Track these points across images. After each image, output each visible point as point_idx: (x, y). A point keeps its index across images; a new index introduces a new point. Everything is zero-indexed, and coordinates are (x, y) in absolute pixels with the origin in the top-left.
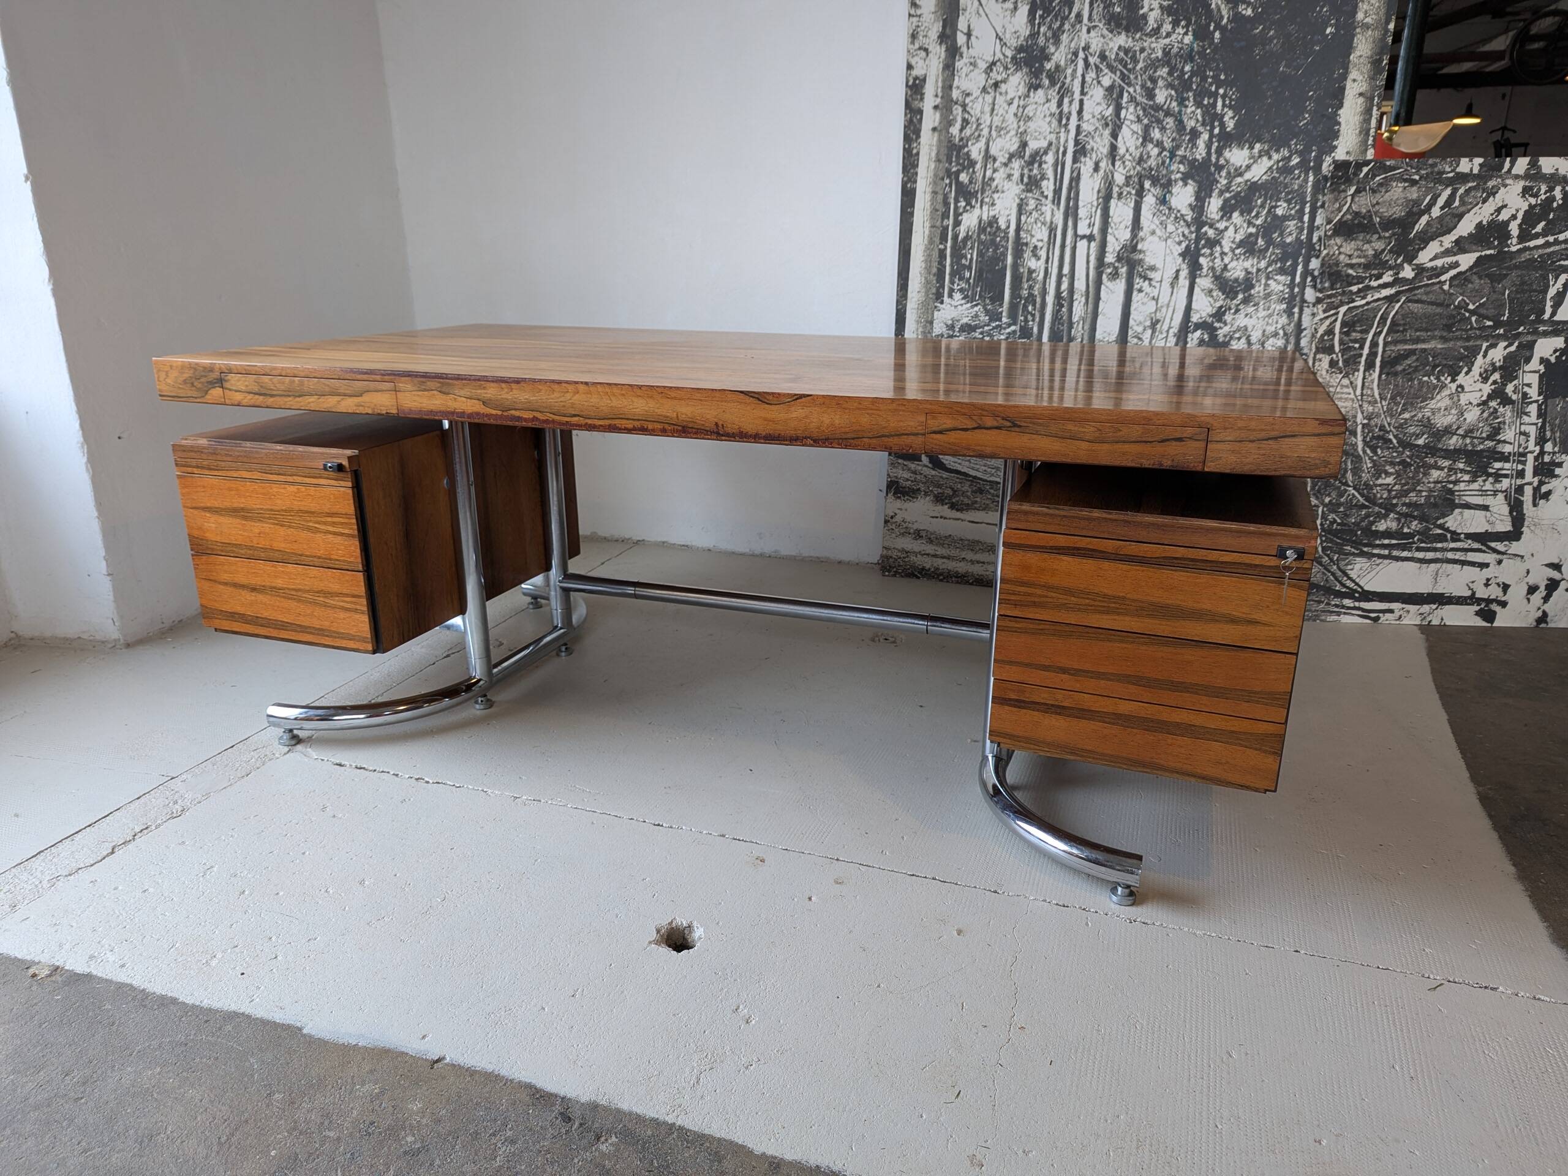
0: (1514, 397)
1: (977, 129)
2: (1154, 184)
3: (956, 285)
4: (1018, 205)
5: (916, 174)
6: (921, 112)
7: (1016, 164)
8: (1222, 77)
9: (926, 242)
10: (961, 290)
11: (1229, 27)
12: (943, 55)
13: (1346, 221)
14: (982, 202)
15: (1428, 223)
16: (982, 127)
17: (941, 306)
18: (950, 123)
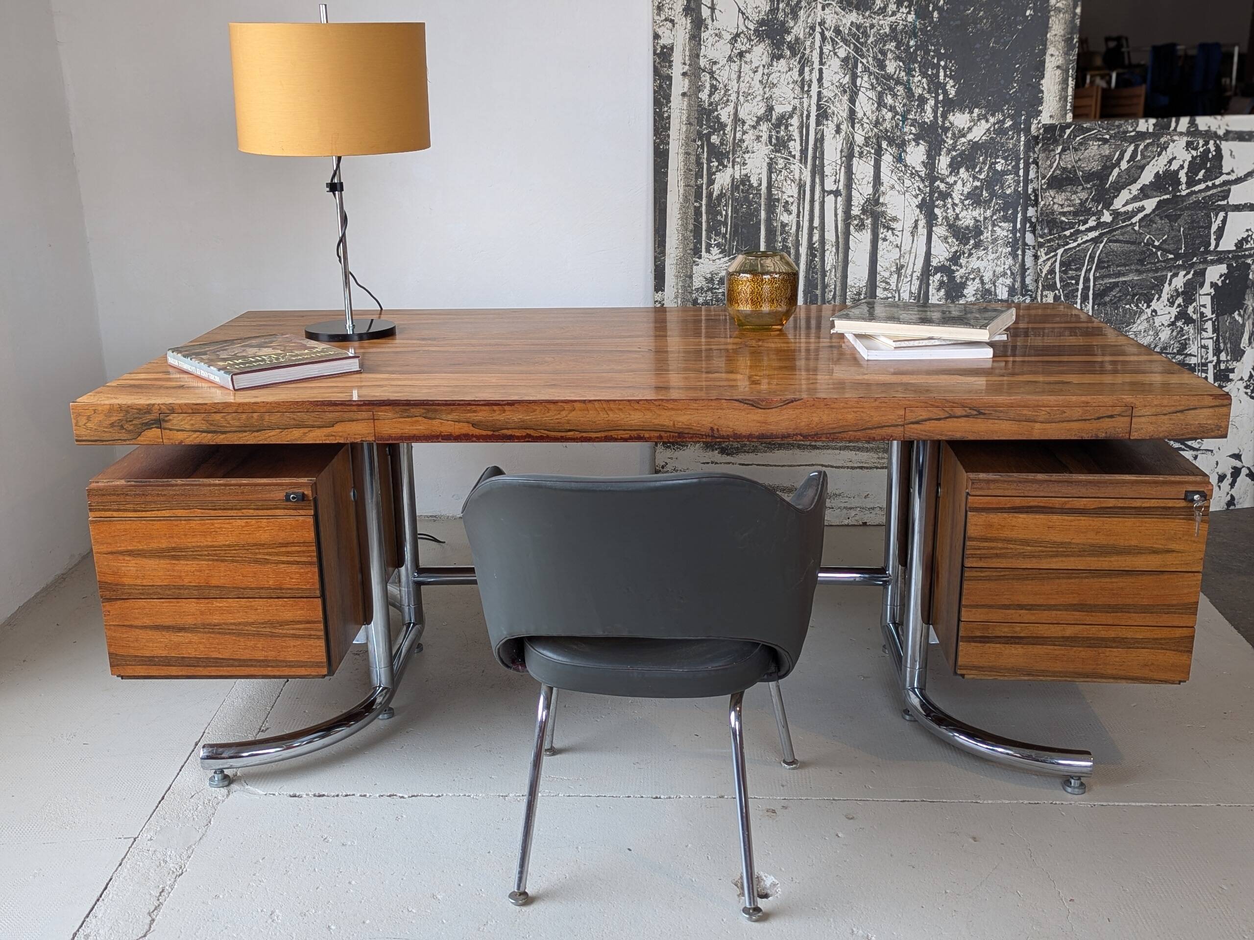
0: (1194, 317)
1: (725, 95)
2: (890, 144)
3: (713, 241)
4: (768, 163)
5: (669, 136)
6: (670, 78)
7: (764, 127)
8: (943, 51)
9: (681, 200)
10: (718, 245)
11: (945, 8)
12: (689, 26)
13: (1056, 176)
14: (734, 162)
15: (1119, 175)
16: (730, 92)
17: (699, 260)
18: (699, 89)
